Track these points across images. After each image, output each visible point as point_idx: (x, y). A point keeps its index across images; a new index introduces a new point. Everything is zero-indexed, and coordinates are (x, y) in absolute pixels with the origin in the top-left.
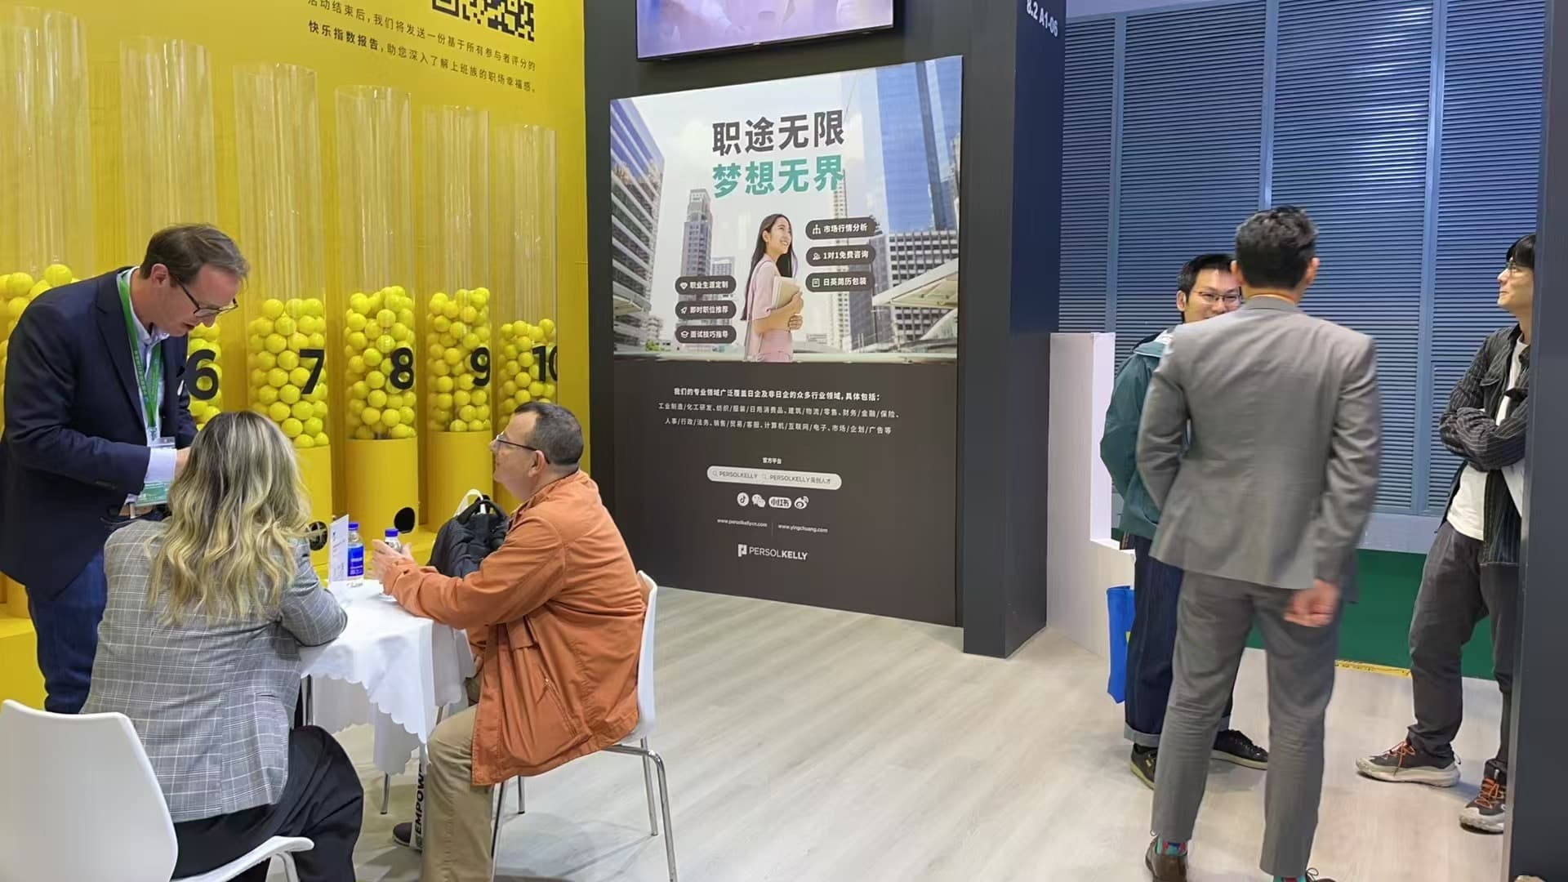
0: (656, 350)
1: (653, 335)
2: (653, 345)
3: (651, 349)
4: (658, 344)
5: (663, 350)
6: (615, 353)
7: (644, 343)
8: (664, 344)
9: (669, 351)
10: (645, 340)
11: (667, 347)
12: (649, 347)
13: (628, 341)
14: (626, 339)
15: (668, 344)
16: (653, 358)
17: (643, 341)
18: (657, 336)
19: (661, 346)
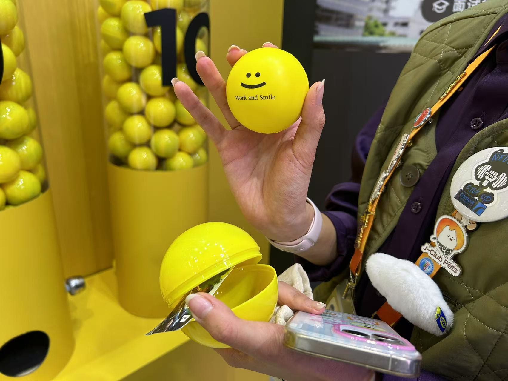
0: (382, 35)
1: (379, 9)
2: (377, 26)
3: (371, 33)
4: (385, 25)
5: (393, 34)
6: (317, 38)
7: (362, 24)
8: (396, 24)
9: (404, 36)
10: (365, 17)
11: (400, 30)
12: (369, 30)
13: (337, 19)
14: (334, 16)
15: (405, 24)
16: (373, 48)
17: (361, 20)
18: (386, 11)
19: (390, 28)
